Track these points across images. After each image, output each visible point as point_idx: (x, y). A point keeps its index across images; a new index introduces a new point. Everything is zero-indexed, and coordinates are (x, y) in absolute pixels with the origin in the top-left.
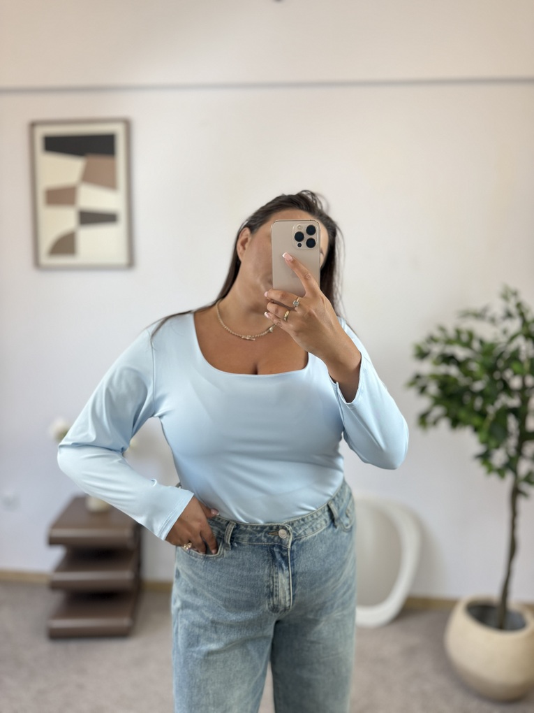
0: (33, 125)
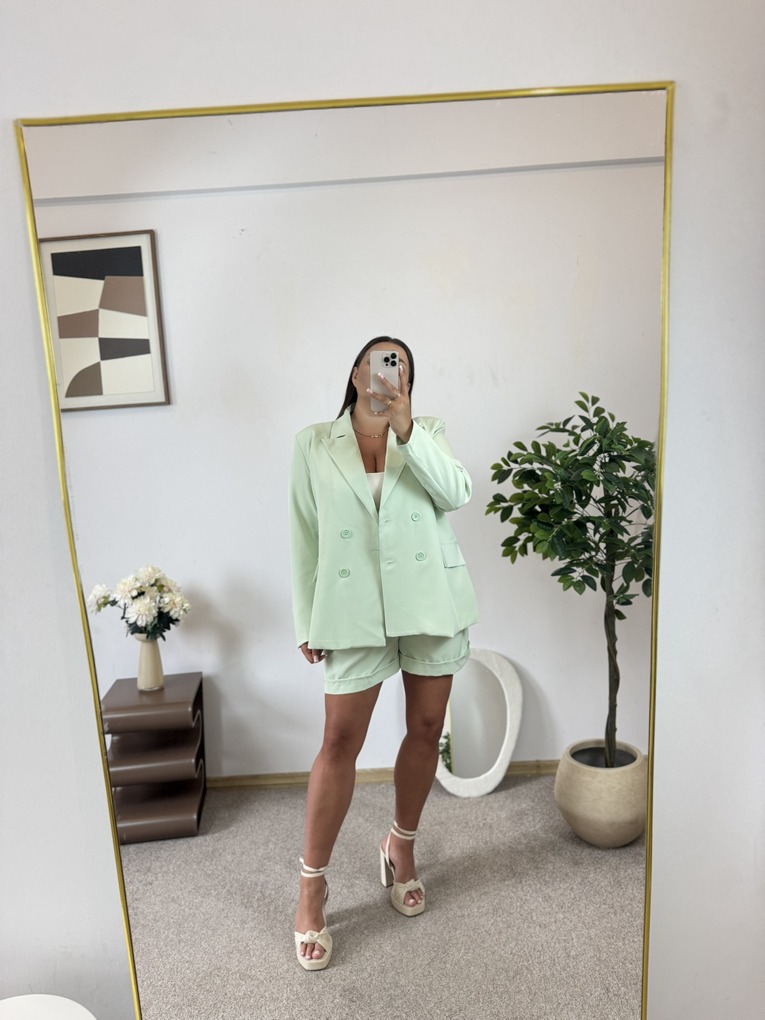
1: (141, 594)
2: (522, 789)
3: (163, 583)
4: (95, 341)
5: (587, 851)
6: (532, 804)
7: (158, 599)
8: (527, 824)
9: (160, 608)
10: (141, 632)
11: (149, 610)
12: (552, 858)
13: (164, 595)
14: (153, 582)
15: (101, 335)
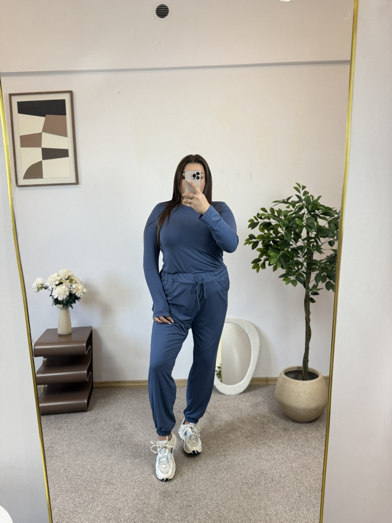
0: (11, 95)
1: (61, 283)
2: (258, 391)
3: (73, 278)
4: (40, 150)
5: (291, 424)
6: (263, 399)
7: (70, 286)
8: (260, 409)
9: (70, 291)
10: (60, 304)
11: (65, 292)
12: (273, 427)
13: (73, 285)
14: (67, 277)
15: (43, 146)
